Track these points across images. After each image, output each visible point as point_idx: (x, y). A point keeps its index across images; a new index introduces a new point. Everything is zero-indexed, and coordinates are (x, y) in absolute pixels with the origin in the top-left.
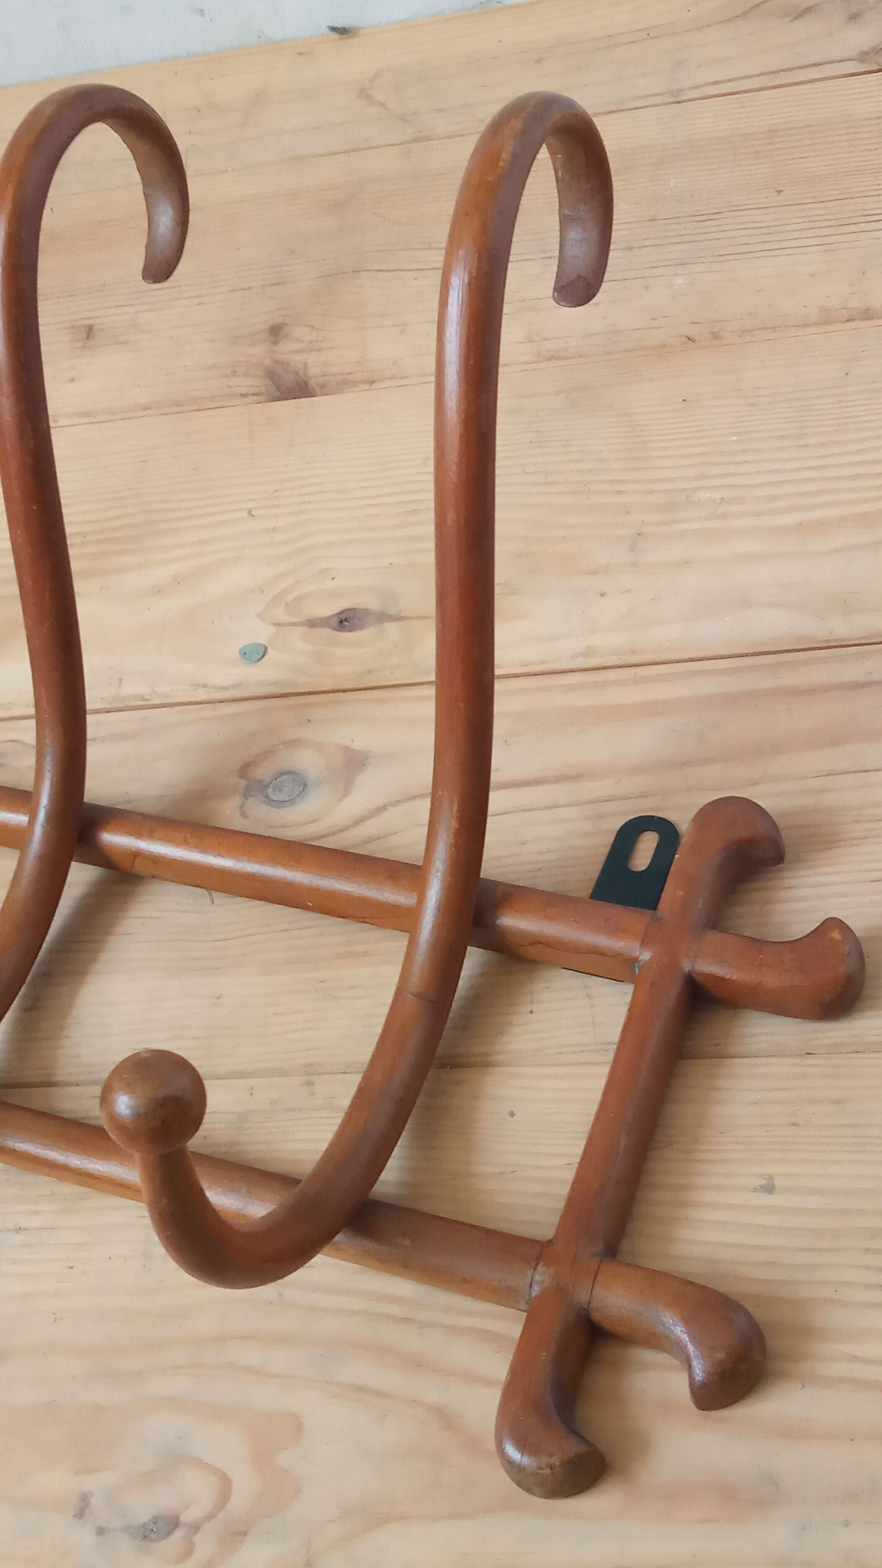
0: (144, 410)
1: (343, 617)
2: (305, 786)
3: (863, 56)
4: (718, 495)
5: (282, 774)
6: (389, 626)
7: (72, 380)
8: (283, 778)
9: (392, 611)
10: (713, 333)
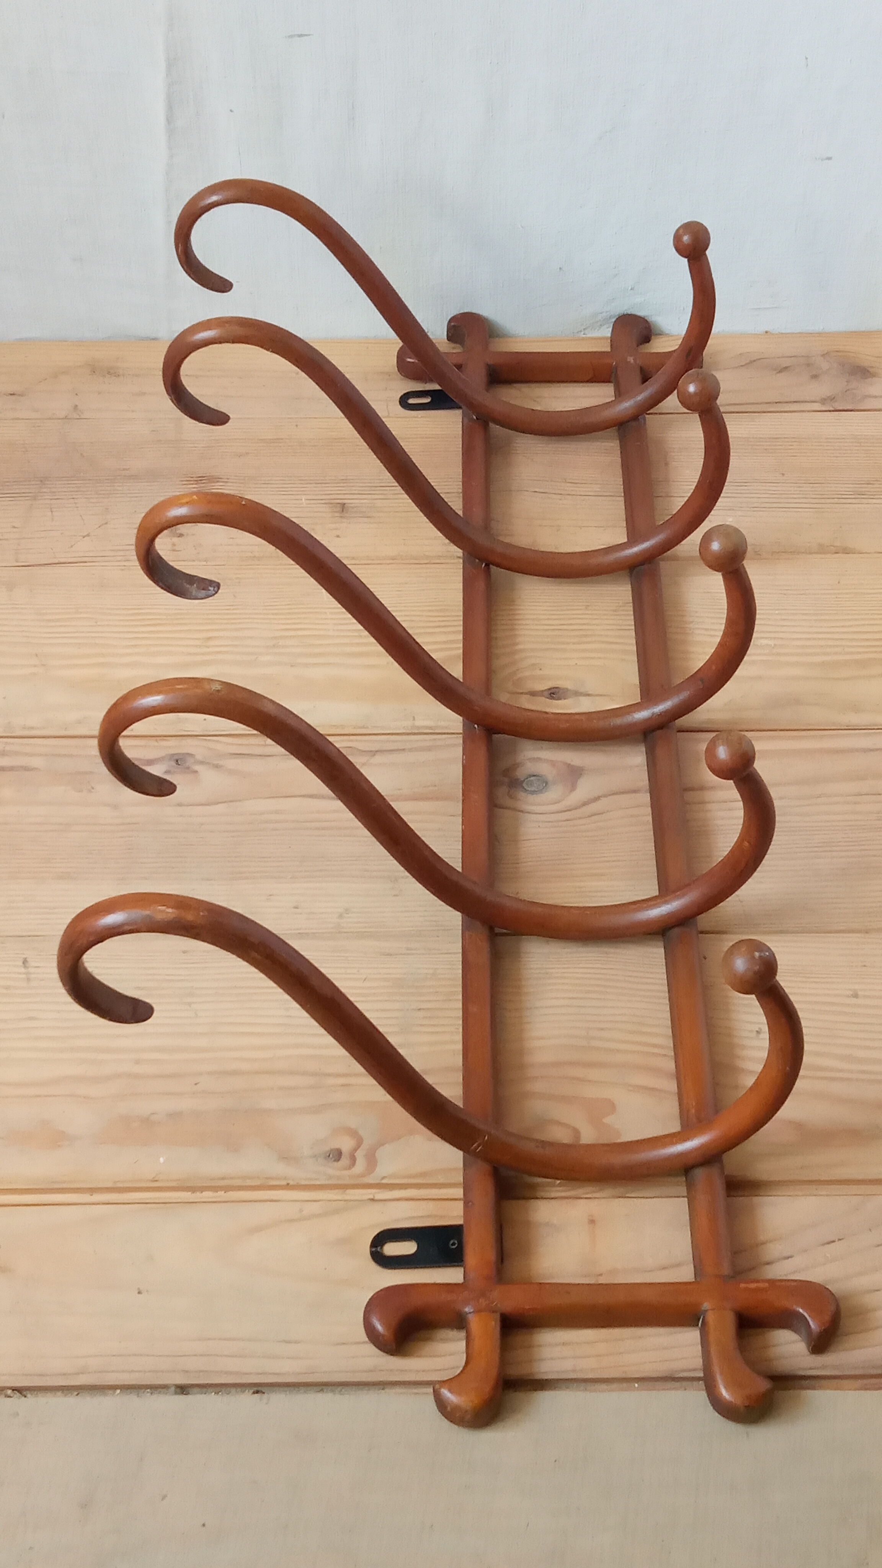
0: (393, 560)
1: (552, 691)
2: (547, 783)
3: (823, 401)
4: (772, 643)
5: (531, 776)
6: (582, 699)
7: (338, 536)
8: (532, 778)
9: (582, 690)
10: (756, 552)
